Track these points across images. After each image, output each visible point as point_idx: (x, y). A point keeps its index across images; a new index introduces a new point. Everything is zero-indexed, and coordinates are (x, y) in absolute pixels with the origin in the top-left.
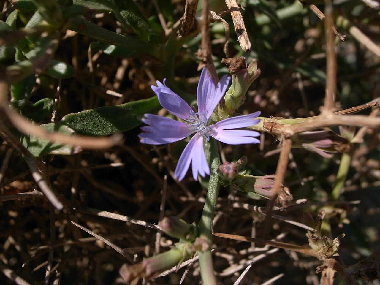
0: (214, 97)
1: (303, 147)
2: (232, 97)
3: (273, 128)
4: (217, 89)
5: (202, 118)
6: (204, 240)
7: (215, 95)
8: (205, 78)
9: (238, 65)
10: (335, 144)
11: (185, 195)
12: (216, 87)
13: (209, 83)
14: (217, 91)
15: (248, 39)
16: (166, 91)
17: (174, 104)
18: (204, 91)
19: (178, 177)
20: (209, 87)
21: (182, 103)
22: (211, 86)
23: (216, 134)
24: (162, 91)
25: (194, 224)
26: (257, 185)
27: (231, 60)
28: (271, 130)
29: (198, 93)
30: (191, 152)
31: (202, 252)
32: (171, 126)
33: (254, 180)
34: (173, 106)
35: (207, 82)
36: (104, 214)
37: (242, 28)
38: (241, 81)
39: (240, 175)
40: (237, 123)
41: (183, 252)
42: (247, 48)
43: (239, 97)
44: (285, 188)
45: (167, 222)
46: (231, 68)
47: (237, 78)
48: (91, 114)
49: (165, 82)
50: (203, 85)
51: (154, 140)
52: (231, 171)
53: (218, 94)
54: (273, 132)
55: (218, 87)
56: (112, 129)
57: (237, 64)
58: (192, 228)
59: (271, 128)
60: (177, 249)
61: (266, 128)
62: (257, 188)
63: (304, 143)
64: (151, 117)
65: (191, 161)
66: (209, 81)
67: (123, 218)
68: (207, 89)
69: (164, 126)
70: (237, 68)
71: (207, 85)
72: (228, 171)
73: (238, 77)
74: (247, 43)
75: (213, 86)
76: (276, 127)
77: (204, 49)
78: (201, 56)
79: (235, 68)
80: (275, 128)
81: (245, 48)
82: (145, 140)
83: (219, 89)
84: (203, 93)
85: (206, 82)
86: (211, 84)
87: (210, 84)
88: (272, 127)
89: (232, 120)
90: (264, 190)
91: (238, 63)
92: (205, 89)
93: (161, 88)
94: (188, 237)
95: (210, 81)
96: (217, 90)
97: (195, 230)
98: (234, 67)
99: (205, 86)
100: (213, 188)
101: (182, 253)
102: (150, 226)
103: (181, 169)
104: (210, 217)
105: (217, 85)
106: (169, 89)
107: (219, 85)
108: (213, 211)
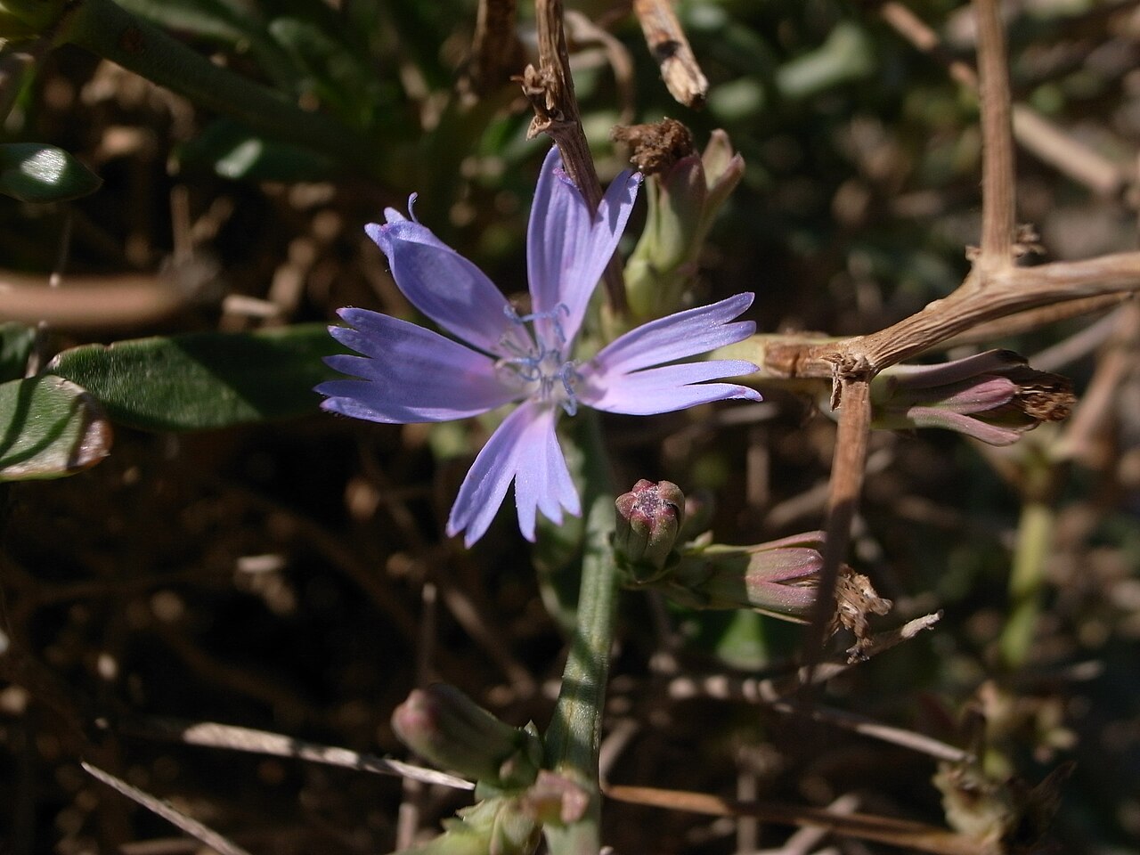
0: (588, 258)
1: (911, 421)
2: (652, 270)
3: (800, 360)
4: (596, 226)
5: (547, 338)
6: (570, 781)
7: (590, 249)
8: (554, 190)
9: (667, 142)
10: (1026, 397)
11: (505, 681)
12: (594, 217)
13: (567, 206)
14: (596, 233)
15: (696, 68)
16: (417, 235)
17: (448, 294)
18: (554, 239)
19: (463, 534)
20: (569, 222)
21: (477, 291)
22: (577, 218)
23: (600, 394)
24: (404, 236)
25: (530, 729)
26: (755, 575)
27: (641, 131)
28: (793, 371)
29: (533, 247)
30: (510, 457)
31: (564, 827)
32: (438, 367)
33: (745, 560)
34: (444, 300)
35: (563, 204)
36: (206, 734)
37: (673, 38)
38: (679, 207)
39: (692, 549)
40: (672, 341)
41: (489, 841)
42: (693, 91)
43: (674, 268)
44: (856, 577)
45: (420, 706)
46: (641, 152)
47: (665, 197)
48: (159, 355)
49: (414, 205)
50: (549, 218)
51: (371, 407)
52: (659, 511)
53: (600, 241)
54: (802, 375)
55: (601, 219)
56: (234, 408)
57: (662, 140)
58: (522, 742)
59: (795, 363)
60: (466, 828)
61: (777, 367)
62: (756, 584)
63: (914, 405)
64: (360, 320)
65: (513, 481)
66: (567, 198)
67: (275, 744)
68: (563, 229)
69: (411, 361)
70: (664, 150)
71: (561, 215)
72: (649, 510)
73: (670, 191)
74: (694, 78)
75: (584, 211)
76: (810, 357)
77: (547, 61)
78: (536, 84)
79: (658, 152)
80: (808, 360)
81: (688, 91)
82: (339, 403)
83: (604, 226)
84: (547, 247)
85: (559, 204)
86: (577, 209)
87: (571, 212)
88: (797, 357)
89: (653, 332)
90: (783, 586)
91: (667, 134)
92: (554, 230)
93: (399, 227)
94: (505, 770)
95: (571, 197)
96: (598, 229)
97: (535, 748)
98: (654, 148)
99: (556, 218)
100: (596, 599)
101: (485, 843)
102: (373, 764)
103: (474, 504)
104: (590, 703)
105: (596, 210)
106: (428, 230)
107: (604, 208)
108: (600, 681)
